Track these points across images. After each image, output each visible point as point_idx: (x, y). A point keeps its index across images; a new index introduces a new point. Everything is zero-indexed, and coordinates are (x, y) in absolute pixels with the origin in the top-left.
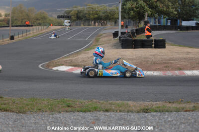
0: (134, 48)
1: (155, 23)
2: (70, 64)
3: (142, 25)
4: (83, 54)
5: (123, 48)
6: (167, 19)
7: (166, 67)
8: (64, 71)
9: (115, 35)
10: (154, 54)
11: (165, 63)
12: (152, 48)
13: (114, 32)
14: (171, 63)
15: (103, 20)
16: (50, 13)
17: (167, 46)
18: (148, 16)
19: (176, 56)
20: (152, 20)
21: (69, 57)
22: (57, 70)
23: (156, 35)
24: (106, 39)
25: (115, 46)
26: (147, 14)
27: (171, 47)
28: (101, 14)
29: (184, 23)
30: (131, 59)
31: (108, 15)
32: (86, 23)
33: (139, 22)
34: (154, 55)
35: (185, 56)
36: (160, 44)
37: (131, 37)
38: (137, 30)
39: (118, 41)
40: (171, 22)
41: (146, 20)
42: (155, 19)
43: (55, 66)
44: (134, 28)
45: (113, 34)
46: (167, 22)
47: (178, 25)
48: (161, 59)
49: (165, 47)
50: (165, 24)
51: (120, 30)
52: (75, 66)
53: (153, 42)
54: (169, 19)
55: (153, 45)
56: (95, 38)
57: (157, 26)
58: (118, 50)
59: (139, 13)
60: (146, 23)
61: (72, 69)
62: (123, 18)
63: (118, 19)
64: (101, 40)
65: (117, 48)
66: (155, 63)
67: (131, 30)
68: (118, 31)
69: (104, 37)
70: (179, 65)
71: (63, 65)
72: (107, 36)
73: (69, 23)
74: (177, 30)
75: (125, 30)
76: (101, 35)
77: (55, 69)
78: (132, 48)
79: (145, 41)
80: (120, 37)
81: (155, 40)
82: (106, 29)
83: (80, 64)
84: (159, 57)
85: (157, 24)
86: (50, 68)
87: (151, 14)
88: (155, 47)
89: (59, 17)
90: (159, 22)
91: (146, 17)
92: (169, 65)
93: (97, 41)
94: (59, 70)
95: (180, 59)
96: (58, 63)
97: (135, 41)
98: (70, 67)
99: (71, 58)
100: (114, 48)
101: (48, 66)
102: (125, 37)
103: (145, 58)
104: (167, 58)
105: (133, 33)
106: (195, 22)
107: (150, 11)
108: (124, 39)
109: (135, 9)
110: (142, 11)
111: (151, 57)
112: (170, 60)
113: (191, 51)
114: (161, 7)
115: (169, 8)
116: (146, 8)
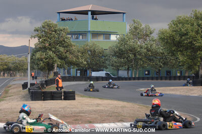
0: (44, 100)
1: (64, 74)
3: (51, 76)
5: (32, 100)
6: (77, 70)
7: (76, 120)
9: (25, 86)
11: (75, 116)
13: (23, 83)
14: (81, 116)
15: (12, 70)
17: (76, 98)
18: (57, 67)
19: (86, 108)
20: (62, 70)
24: (15, 90)
25: (24, 98)
26: (56, 65)
27: (81, 98)
29: (94, 74)
30: (40, 112)
31: (17, 66)
33: (49, 74)
34: (63, 108)
35: (95, 108)
36: (69, 96)
37: (40, 89)
38: (46, 81)
39: (28, 92)
40: (81, 73)
41: (55, 71)
42: (64, 69)
44: (44, 79)
45: (23, 85)
46: (77, 72)
47: (88, 76)
49: (74, 99)
50: (75, 75)
53: (63, 94)
54: (79, 70)
55: (63, 97)
57: (66, 77)
58: (27, 102)
59: (48, 64)
60: (56, 74)
62: (32, 68)
63: (27, 69)
64: (10, 91)
65: (26, 100)
66: (64, 117)
67: (41, 82)
68: (27, 83)
69: (14, 88)
70: (88, 118)
72: (16, 88)
74: (87, 81)
75: (34, 82)
78: (41, 100)
79: (54, 93)
80: (29, 89)
81: (64, 92)
82: (15, 80)
84: (68, 109)
85: (67, 75)
87: (60, 65)
88: (65, 99)
90: (69, 72)
91: (56, 68)
92: (79, 118)
95: (90, 112)
97: (44, 92)
100: (23, 101)
102: (35, 89)
103: (54, 111)
104: (77, 110)
105: (42, 85)
106: (105, 72)
107: (59, 62)
108: (33, 91)
109: (44, 60)
110: (51, 62)
111: (60, 110)
112: (80, 113)
113: (101, 103)
114: (70, 57)
115: (78, 59)
116: (56, 58)
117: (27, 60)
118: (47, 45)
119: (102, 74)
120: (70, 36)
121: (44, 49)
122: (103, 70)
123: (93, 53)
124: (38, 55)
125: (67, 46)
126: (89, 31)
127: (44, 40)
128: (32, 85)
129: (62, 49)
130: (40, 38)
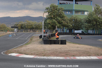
0: (50, 44)
1: (61, 31)
2: (17, 52)
3: (54, 32)
4: (24, 47)
5: (45, 44)
6: (67, 29)
7: (67, 55)
8: (14, 56)
9: (41, 37)
10: (60, 47)
11: (66, 53)
12: (59, 44)
13: (40, 35)
14: (69, 53)
15: (34, 29)
16: (7, 25)
19: (72, 49)
20: (60, 29)
21: (17, 48)
22: (11, 55)
23: (61, 37)
24: (36, 39)
25: (41, 43)
27: (69, 44)
28: (33, 26)
29: (76, 32)
30: (49, 50)
31: (37, 27)
32: (26, 31)
33: (53, 31)
35: (76, 49)
36: (63, 42)
37: (48, 38)
38: (51, 35)
39: (42, 40)
40: (69, 31)
41: (56, 29)
42: (61, 29)
43: (10, 53)
44: (50, 34)
45: (40, 36)
46: (67, 30)
47: (73, 32)
48: (64, 51)
49: (66, 44)
50: (66, 32)
51: (43, 35)
52: (20, 53)
53: (60, 41)
54: (68, 29)
55: (60, 43)
56: (30, 38)
57: (62, 33)
58: (42, 45)
59: (53, 26)
60: (56, 31)
61: (18, 55)
62: (45, 28)
63: (42, 28)
64: (33, 39)
65: (42, 44)
66: (61, 53)
67: (49, 35)
68: (42, 35)
69: (35, 38)
70: (73, 54)
71: (14, 53)
73: (17, 30)
74: (72, 35)
75: (45, 35)
76: (33, 37)
77: (10, 54)
78: (49, 44)
79: (55, 41)
80: (43, 38)
81: (61, 40)
82: (36, 34)
83: (23, 52)
84: (63, 49)
85: (62, 32)
86: (7, 54)
87: (59, 27)
88: (61, 44)
89: (12, 27)
90: (63, 31)
91: (56, 28)
92: (68, 54)
93: (31, 40)
94: (12, 55)
95: (74, 51)
96: (11, 52)
97: (50, 40)
98: (18, 54)
99: (18, 49)
100: (40, 44)
101: (6, 53)
102: (46, 38)
103: (56, 50)
104: (67, 50)
105: (50, 36)
106: (81, 31)
107: (58, 25)
108: (45, 39)
109: (51, 24)
110: (54, 25)
111: (59, 49)
112: (68, 51)
113: (79, 46)
114: (64, 23)
115: (68, 23)
116: (57, 23)
117: (42, 24)
118: (52, 16)
119: (80, 31)
120: (64, 12)
121: (51, 18)
122: (80, 30)
123: (76, 21)
124: (48, 21)
125: (62, 17)
126: (74, 10)
127: (51, 14)
128: (44, 36)
129: (59, 19)
130: (49, 12)
